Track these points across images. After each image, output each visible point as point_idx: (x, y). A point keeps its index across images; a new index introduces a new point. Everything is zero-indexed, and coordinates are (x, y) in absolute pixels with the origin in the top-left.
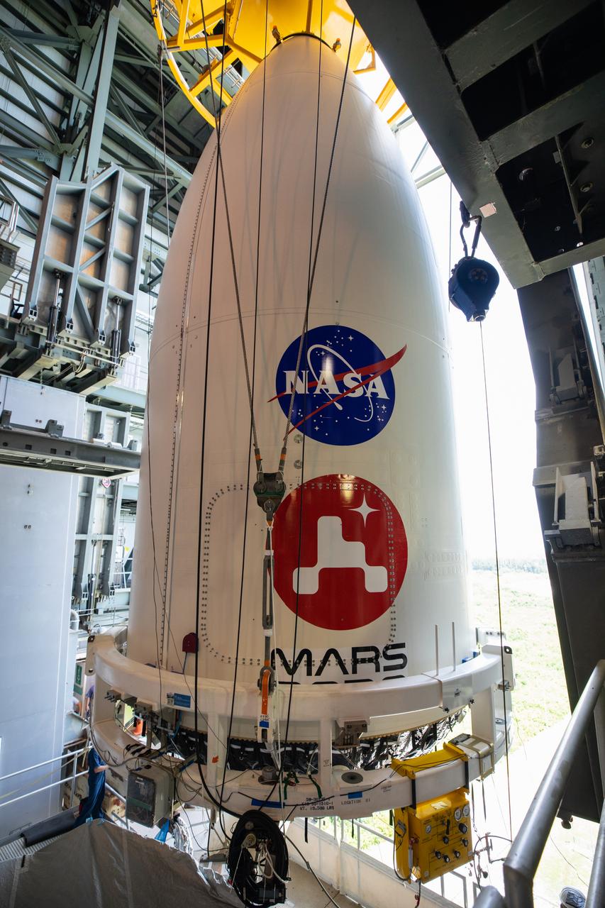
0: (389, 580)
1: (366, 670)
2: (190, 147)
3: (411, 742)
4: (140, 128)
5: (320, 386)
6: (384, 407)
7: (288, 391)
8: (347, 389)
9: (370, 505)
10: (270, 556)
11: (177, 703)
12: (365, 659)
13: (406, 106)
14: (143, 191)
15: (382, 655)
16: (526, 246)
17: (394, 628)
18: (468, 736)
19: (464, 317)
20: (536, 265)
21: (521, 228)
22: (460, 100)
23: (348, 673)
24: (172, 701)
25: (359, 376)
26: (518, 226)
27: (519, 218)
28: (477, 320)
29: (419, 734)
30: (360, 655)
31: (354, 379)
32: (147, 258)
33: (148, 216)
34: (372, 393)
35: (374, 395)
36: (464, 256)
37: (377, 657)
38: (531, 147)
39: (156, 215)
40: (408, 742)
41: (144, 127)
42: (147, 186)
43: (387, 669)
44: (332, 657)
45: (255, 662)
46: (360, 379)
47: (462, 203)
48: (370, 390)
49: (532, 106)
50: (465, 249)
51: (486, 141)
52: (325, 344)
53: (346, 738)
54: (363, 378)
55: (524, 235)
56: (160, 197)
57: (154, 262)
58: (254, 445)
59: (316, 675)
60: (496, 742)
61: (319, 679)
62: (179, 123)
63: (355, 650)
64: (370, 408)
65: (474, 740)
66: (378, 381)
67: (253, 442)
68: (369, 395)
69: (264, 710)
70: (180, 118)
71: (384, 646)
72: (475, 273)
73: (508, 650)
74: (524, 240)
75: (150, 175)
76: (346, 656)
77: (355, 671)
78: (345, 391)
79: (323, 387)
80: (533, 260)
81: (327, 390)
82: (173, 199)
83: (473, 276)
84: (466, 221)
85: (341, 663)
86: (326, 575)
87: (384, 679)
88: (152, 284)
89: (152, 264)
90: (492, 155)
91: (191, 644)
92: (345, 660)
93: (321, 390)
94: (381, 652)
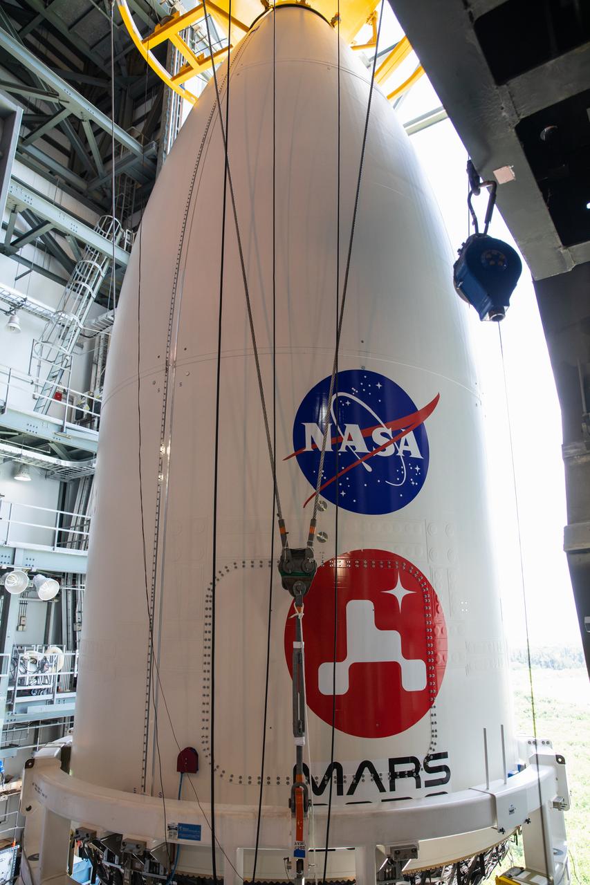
0: (428, 676)
1: (405, 785)
2: (85, 62)
3: (455, 879)
4: (11, 27)
5: (345, 443)
6: (417, 469)
7: (309, 448)
8: (377, 446)
9: (405, 586)
10: (301, 649)
11: (183, 835)
12: (404, 772)
13: (423, 70)
14: (13, 113)
15: (422, 767)
16: (552, 224)
17: (434, 734)
18: (522, 870)
19: (477, 315)
20: (565, 251)
21: (546, 201)
22: (472, 31)
23: (384, 791)
24: (175, 834)
25: (389, 432)
26: (542, 198)
27: (543, 187)
28: (495, 319)
29: (465, 869)
30: (399, 768)
31: (384, 435)
32: (12, 208)
33: (17, 149)
34: (404, 452)
35: (407, 453)
36: (474, 233)
37: (417, 769)
38: (561, 98)
39: (30, 149)
40: (452, 878)
41: (19, 27)
42: (19, 107)
43: (429, 784)
44: (366, 772)
45: (283, 781)
46: (391, 435)
47: (469, 162)
48: (402, 448)
49: (564, 47)
50: (475, 223)
51: (505, 86)
52: (351, 392)
53: (387, 871)
54: (394, 433)
55: (549, 209)
56: (37, 125)
57: (23, 214)
58: (278, 515)
59: (348, 794)
60: (555, 876)
61: (351, 798)
62: (70, 28)
63: (393, 762)
64: (403, 470)
65: (529, 873)
66: (410, 437)
67: (276, 512)
68: (400, 454)
69: (299, 836)
70: (71, 22)
71: (424, 757)
72: (489, 256)
73: (560, 760)
74: (549, 217)
75: (24, 93)
76: (383, 770)
77: (393, 788)
78: (374, 449)
79: (350, 444)
80: (560, 244)
81: (354, 448)
82: (55, 129)
83: (488, 260)
84: (475, 187)
85: (377, 779)
86: (358, 670)
87: (427, 796)
88: (17, 245)
89: (19, 216)
90: (511, 105)
91: (188, 761)
92: (381, 775)
93: (347, 447)
94: (422, 764)
